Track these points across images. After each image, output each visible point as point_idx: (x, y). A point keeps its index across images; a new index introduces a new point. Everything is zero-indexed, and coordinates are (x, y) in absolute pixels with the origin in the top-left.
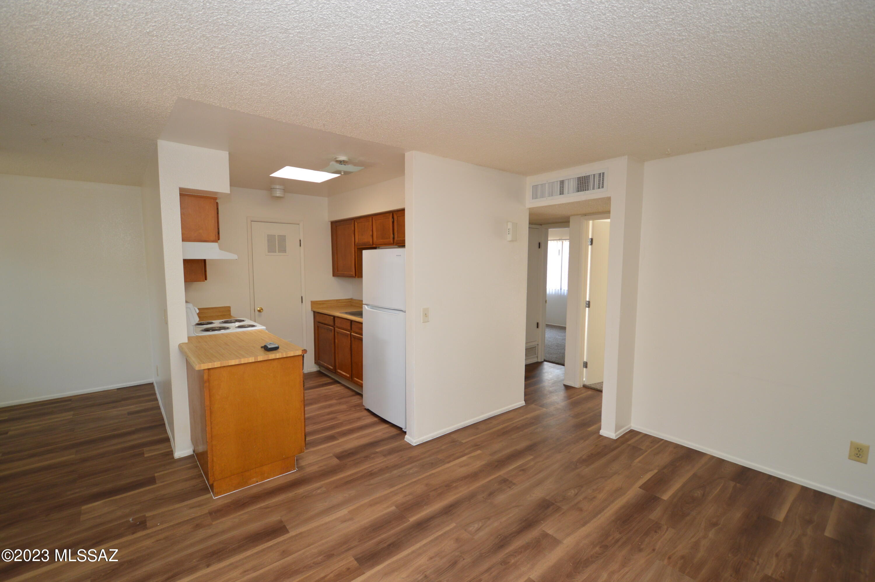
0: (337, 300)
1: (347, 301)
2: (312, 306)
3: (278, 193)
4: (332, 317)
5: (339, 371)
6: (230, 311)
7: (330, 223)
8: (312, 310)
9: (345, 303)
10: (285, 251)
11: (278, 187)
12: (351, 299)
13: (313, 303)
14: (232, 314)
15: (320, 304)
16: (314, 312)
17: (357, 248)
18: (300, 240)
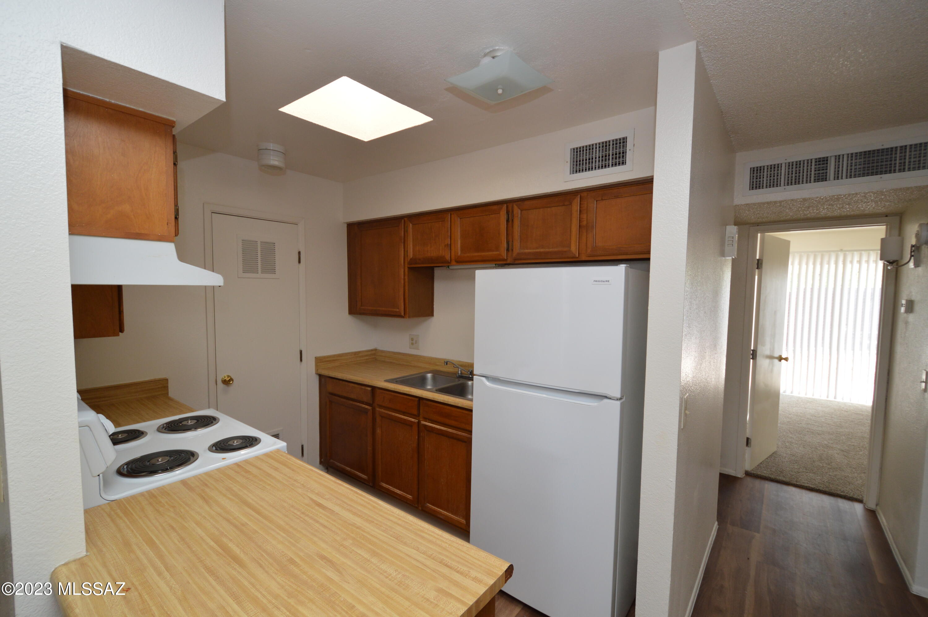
0: (356, 353)
1: (370, 353)
2: (316, 366)
3: (275, 161)
4: (369, 389)
5: (384, 485)
6: (166, 388)
7: (346, 225)
8: (317, 374)
9: (365, 358)
10: (273, 271)
11: (272, 146)
12: (376, 350)
13: (319, 361)
14: (171, 394)
15: (330, 361)
16: (321, 376)
17: (409, 268)
18: (299, 253)
